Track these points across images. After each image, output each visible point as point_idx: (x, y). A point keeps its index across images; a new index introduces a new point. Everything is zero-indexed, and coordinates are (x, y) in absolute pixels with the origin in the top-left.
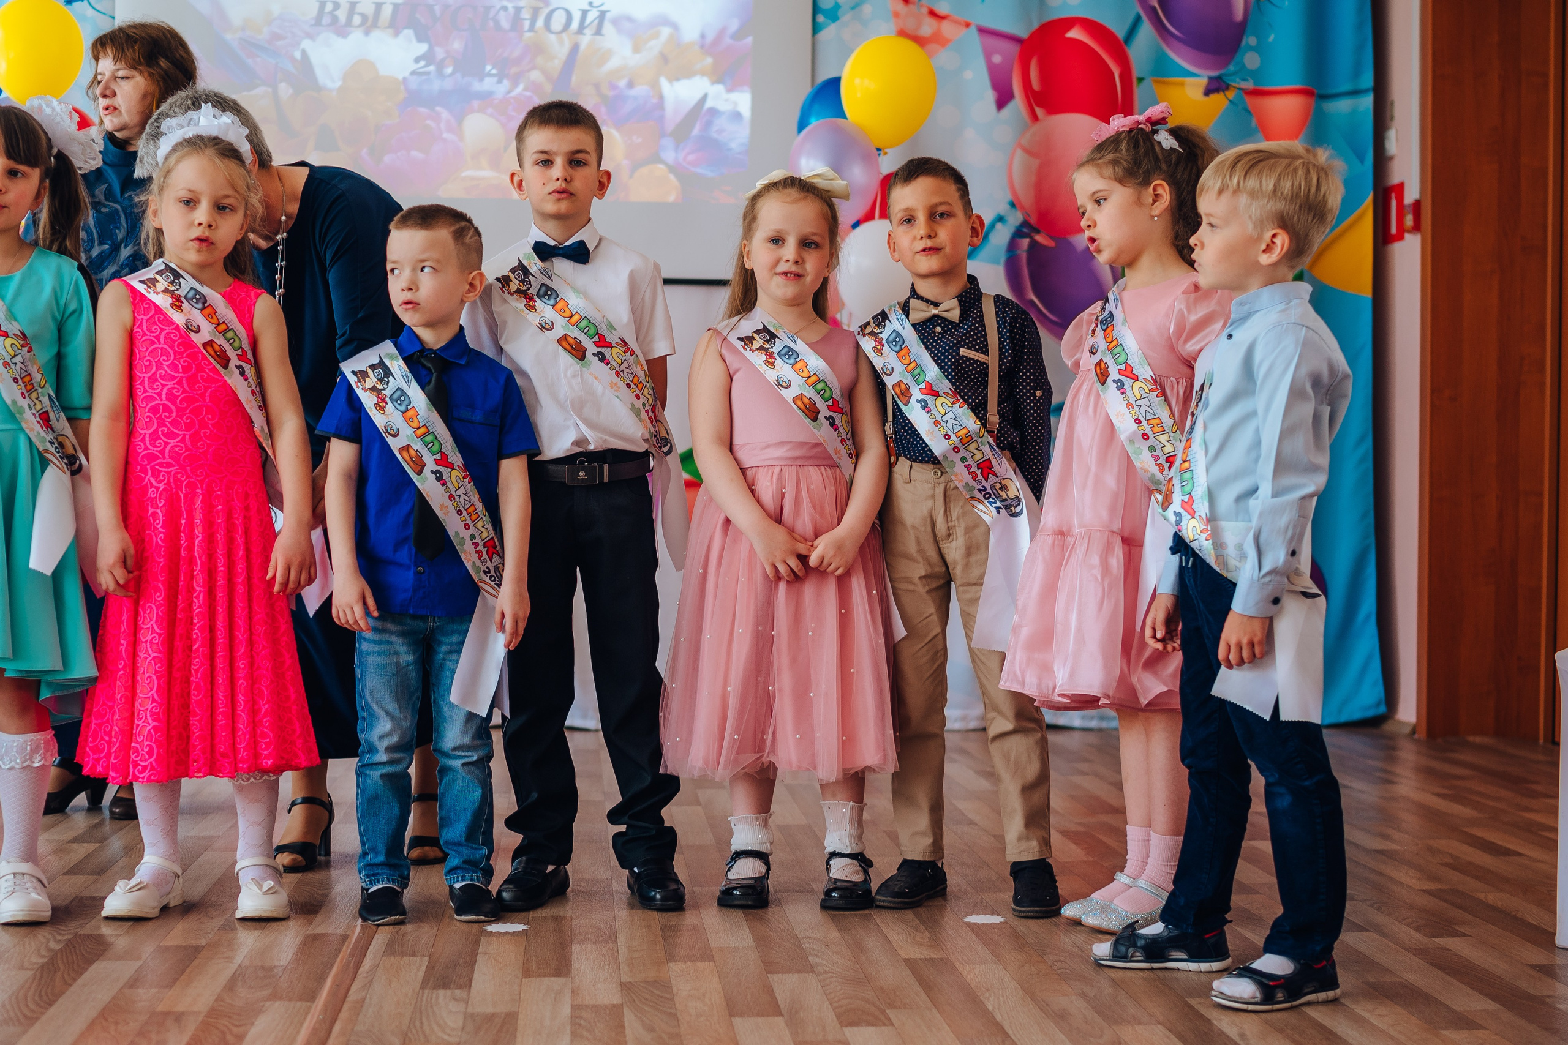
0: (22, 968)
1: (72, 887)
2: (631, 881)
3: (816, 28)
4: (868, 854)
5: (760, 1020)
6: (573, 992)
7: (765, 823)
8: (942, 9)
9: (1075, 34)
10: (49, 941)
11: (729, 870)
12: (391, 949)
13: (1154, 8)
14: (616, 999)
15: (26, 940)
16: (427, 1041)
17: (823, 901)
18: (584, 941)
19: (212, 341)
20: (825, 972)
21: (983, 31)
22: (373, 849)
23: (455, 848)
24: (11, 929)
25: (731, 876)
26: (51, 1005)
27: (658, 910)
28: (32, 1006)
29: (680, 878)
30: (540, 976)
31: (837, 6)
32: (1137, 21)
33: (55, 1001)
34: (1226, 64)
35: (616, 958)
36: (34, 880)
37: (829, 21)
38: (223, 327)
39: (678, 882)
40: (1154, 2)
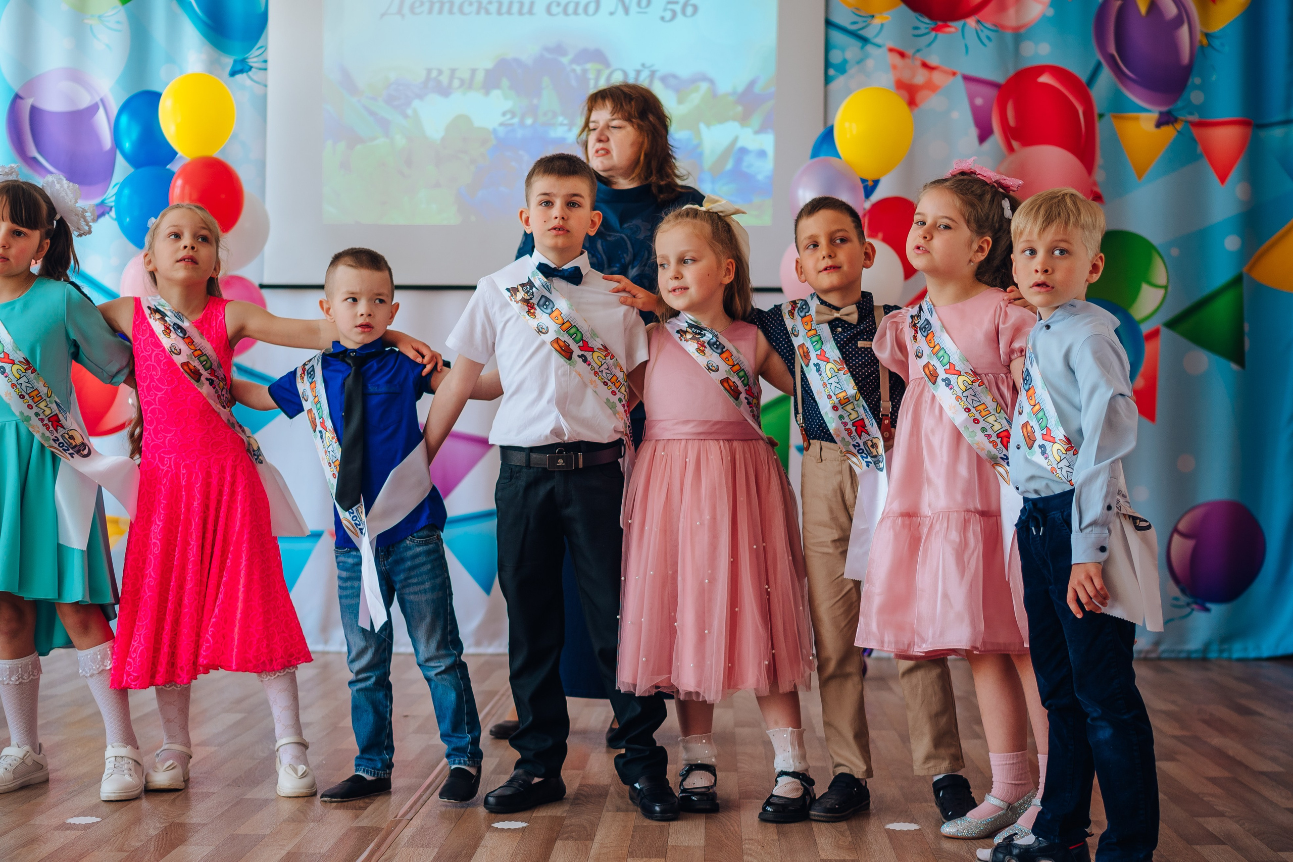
3: (827, 80)
8: (933, 61)
9: (1045, 79)
11: (685, 780)
13: (1112, 56)
17: (761, 814)
18: (566, 838)
19: (188, 362)
21: (967, 79)
25: (686, 785)
31: (845, 61)
32: (1098, 68)
34: (1175, 100)
37: (838, 74)
38: (198, 352)
40: (1112, 50)
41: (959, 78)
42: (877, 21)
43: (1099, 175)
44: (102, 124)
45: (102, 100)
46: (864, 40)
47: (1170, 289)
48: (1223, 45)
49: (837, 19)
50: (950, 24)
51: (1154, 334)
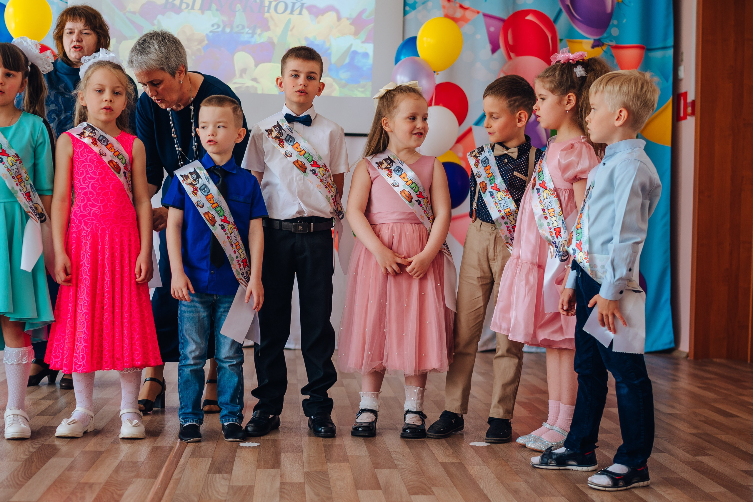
0: (16, 460)
1: (40, 422)
2: (310, 423)
3: (405, 13)
4: (425, 412)
5: (370, 491)
6: (281, 476)
7: (377, 396)
8: (466, 4)
9: (530, 17)
10: (29, 447)
11: (357, 418)
12: (194, 454)
14: (301, 480)
15: (19, 447)
16: (210, 499)
17: (402, 434)
18: (287, 452)
19: (112, 160)
20: (403, 469)
21: (485, 15)
22: (186, 406)
23: (225, 406)
24: (11, 441)
25: (358, 421)
26: (30, 479)
27: (322, 437)
28: (21, 479)
29: (333, 422)
30: (265, 468)
33: (32, 477)
34: (602, 33)
35: (302, 460)
36: (23, 418)
37: (411, 10)
38: (117, 153)
39: (332, 424)
40: (568, 3)
41: (481, 15)
48: (630, 2)
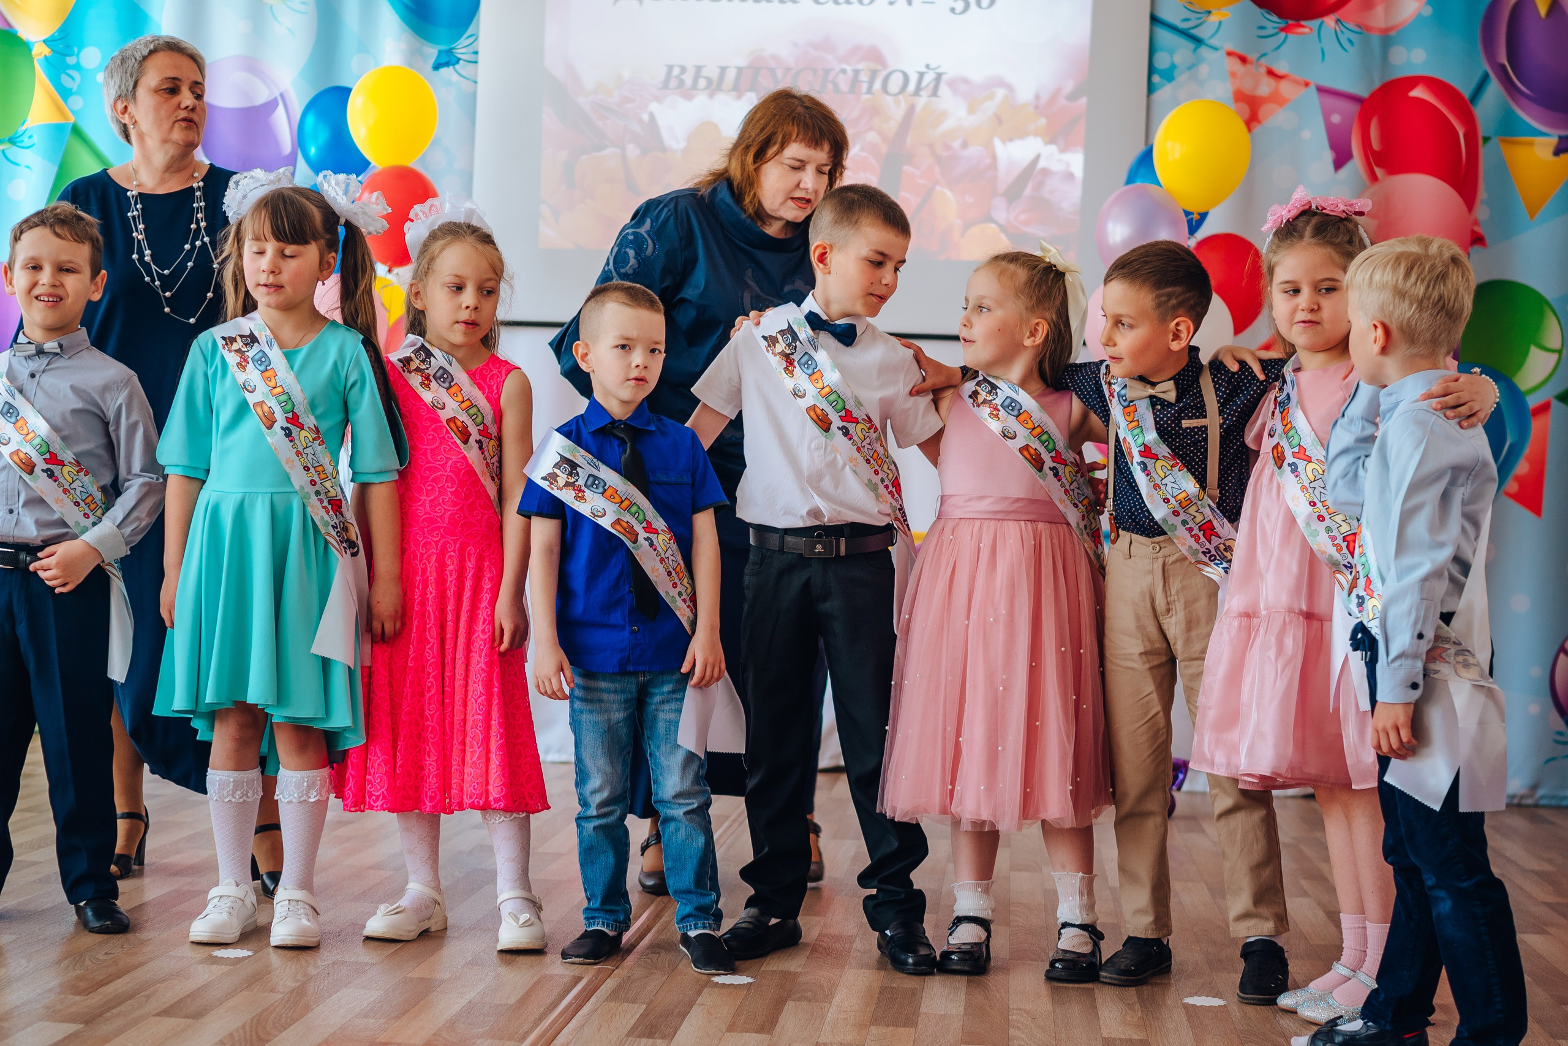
3: (1151, 89)
7: (986, 890)
8: (1281, 68)
9: (1418, 92)
11: (951, 935)
12: (615, 994)
13: (1503, 67)
17: (1048, 971)
18: (800, 999)
19: (456, 417)
21: (1321, 90)
23: (684, 896)
25: (952, 940)
26: (286, 1029)
30: (743, 1031)
31: (1173, 67)
32: (1484, 81)
33: (290, 1025)
36: (308, 907)
37: (1165, 81)
38: (467, 403)
39: (930, 946)
40: (1503, 59)
41: (1312, 90)
42: (1214, 19)
43: (1482, 212)
44: (283, 126)
45: (282, 95)
46: (1198, 41)
47: (1565, 352)
49: (1164, 14)
50: (1303, 23)
51: (1544, 408)
